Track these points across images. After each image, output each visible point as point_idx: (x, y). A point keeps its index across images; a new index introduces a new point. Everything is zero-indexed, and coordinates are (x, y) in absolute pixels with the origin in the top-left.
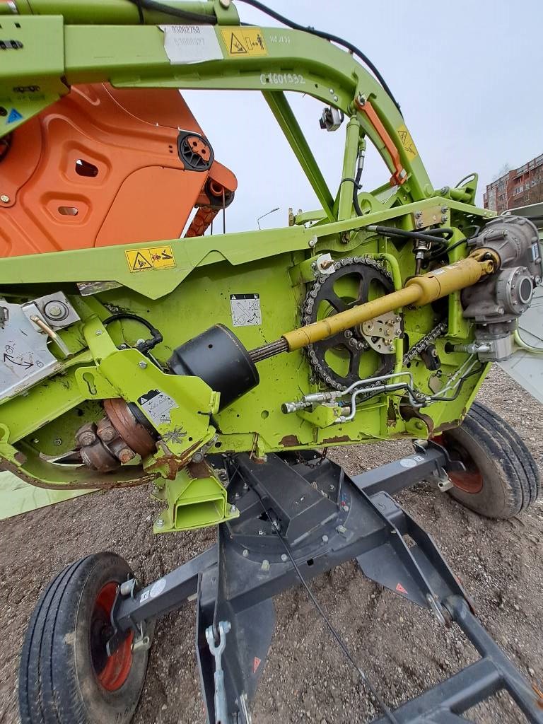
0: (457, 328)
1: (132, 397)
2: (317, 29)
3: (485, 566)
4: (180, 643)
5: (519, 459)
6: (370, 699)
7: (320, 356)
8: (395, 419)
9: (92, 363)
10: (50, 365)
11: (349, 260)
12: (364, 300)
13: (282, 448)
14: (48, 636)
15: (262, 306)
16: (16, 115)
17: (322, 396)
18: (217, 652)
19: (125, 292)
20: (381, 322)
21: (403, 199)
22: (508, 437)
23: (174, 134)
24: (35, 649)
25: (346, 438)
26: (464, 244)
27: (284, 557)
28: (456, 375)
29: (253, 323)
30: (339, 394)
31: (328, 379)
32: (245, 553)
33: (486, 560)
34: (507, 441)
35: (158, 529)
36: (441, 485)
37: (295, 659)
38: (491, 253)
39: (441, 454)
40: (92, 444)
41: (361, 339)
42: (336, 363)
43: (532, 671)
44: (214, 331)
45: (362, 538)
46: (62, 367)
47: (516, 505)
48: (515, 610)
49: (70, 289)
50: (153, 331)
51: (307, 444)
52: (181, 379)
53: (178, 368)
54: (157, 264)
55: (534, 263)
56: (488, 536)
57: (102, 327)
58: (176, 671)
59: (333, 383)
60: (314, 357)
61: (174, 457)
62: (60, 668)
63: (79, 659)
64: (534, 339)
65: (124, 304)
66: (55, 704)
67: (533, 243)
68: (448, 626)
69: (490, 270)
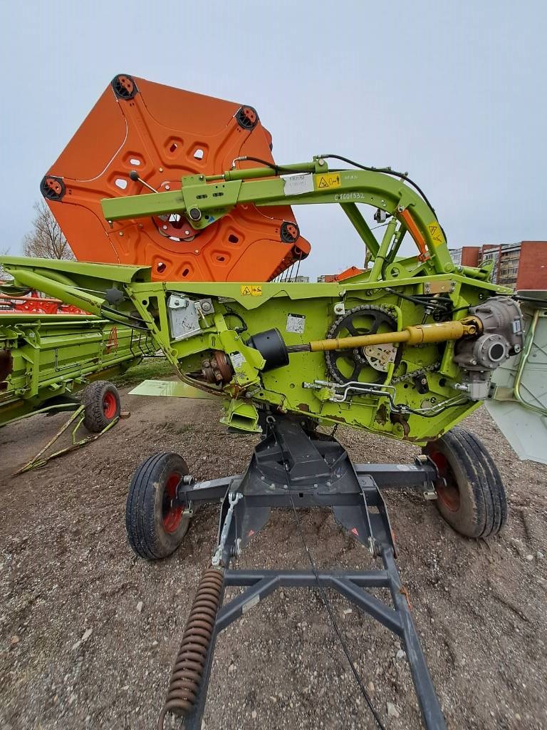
0: (446, 369)
1: (228, 352)
2: (378, 167)
3: (439, 561)
4: (208, 530)
5: (489, 487)
6: (316, 595)
7: (333, 360)
8: (386, 421)
9: (216, 333)
10: (197, 330)
11: (367, 306)
12: (374, 332)
13: (297, 410)
14: (146, 479)
15: (306, 323)
16: (212, 219)
17: (326, 383)
18: (232, 504)
19: (237, 303)
20: (380, 349)
21: (428, 270)
22: (486, 469)
23: (281, 223)
24: (139, 483)
25: (343, 420)
26: (466, 310)
27: (286, 486)
28: (443, 403)
29: (298, 332)
30: (338, 385)
31: (335, 375)
32: (263, 478)
33: (442, 558)
34: (484, 471)
35: (222, 421)
36: (426, 494)
37: (277, 562)
38: (476, 320)
39: (433, 470)
40: (208, 367)
41: (363, 357)
42: (343, 367)
43: (433, 620)
44: (273, 331)
45: (340, 494)
46: (202, 331)
47: (479, 524)
48: (445, 590)
49: (214, 299)
50: (244, 324)
51: (314, 413)
52: (250, 349)
53: (251, 345)
54: (254, 293)
55: (515, 335)
56: (454, 546)
57: (223, 318)
58: (202, 542)
59: (338, 379)
60: (328, 360)
61: (238, 385)
62: (149, 497)
63: (157, 497)
64: (531, 397)
65: (234, 308)
66: (143, 513)
67: (515, 320)
68: (375, 557)
69: (472, 332)
